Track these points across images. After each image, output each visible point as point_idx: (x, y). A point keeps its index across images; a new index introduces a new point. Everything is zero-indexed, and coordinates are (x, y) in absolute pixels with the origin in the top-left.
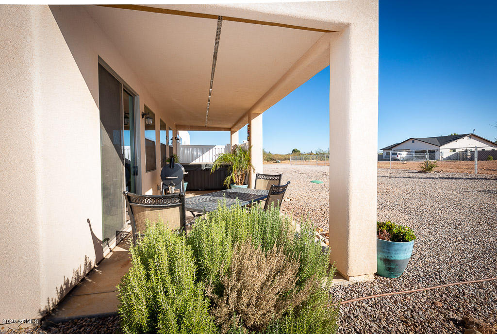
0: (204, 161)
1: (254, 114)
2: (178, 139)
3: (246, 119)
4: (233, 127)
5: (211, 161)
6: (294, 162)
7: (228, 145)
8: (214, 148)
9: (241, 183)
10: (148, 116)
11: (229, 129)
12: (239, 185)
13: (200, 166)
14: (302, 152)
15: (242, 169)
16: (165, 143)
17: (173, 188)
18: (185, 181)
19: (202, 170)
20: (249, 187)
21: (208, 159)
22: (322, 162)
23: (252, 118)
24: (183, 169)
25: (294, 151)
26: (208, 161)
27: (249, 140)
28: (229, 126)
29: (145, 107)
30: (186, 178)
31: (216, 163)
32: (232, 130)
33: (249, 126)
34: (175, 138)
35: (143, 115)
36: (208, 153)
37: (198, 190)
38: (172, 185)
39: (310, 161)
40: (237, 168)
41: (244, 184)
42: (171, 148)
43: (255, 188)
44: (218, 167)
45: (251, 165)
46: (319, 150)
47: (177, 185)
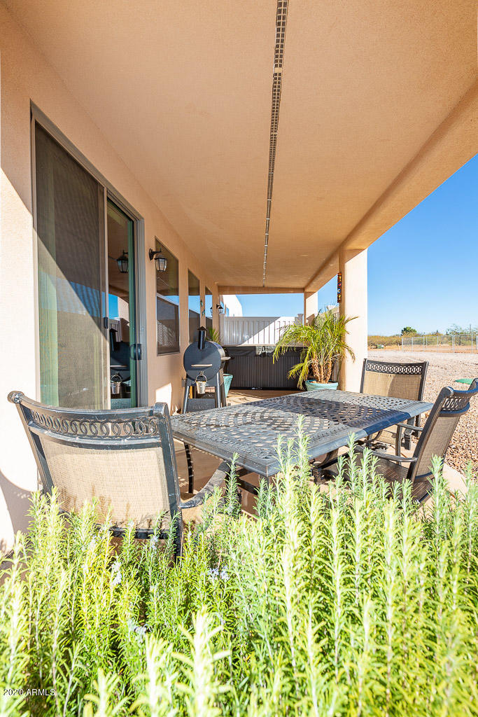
0: (261, 343)
1: (351, 250)
2: (221, 308)
3: (334, 264)
4: (308, 285)
5: (272, 343)
6: (406, 348)
7: (300, 315)
8: (276, 321)
9: (325, 379)
10: (160, 255)
11: (302, 290)
12: (320, 382)
13: (253, 348)
14: (418, 331)
15: (326, 353)
16: (198, 310)
17: (204, 384)
18: (226, 372)
19: (256, 356)
20: (339, 388)
21: (267, 339)
22: (461, 348)
23: (346, 258)
24: (222, 352)
25: (406, 330)
26: (267, 343)
27: (340, 300)
28: (301, 284)
29: (157, 241)
30: (227, 368)
31: (280, 345)
32: (307, 290)
33: (341, 275)
34: (217, 306)
35: (151, 254)
36: (267, 329)
37: (249, 388)
38: (201, 378)
39: (438, 347)
40: (318, 351)
41: (331, 381)
42: (209, 321)
43: (361, 392)
44: (284, 351)
45: (344, 346)
46: (453, 328)
47: (211, 380)
